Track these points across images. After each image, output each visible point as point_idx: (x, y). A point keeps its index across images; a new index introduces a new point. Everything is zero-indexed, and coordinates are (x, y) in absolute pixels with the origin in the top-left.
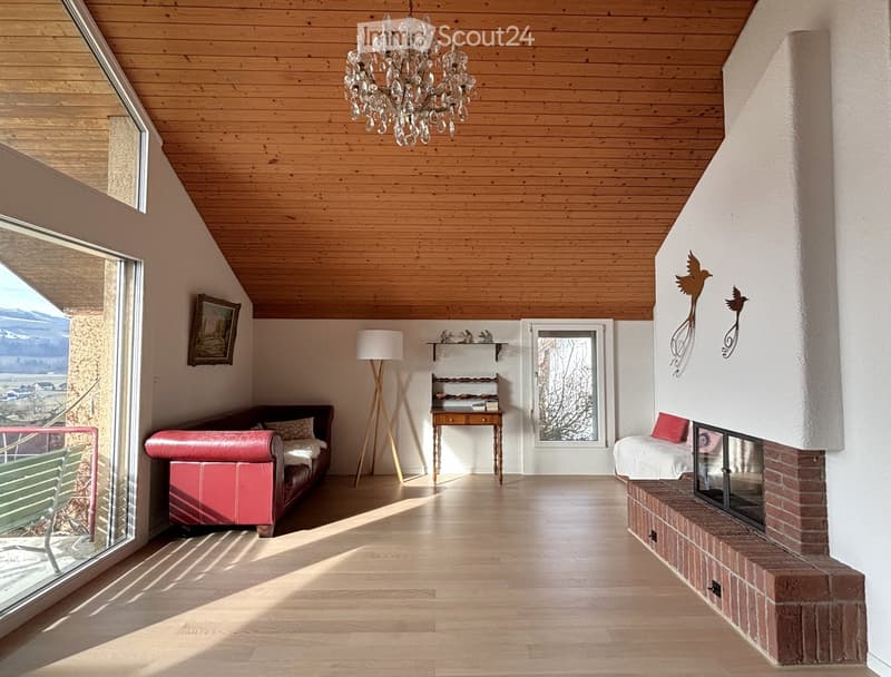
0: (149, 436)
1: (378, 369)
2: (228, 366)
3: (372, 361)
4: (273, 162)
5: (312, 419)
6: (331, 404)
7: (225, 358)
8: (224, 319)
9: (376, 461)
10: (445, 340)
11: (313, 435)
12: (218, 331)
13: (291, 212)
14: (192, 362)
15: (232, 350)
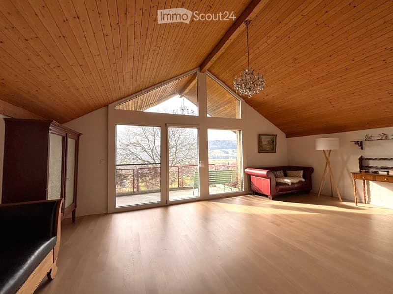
0: (246, 168)
1: (327, 154)
2: (274, 153)
3: (324, 150)
4: (267, 95)
5: (302, 171)
6: (313, 167)
7: (273, 150)
8: (270, 140)
9: (333, 192)
10: (368, 139)
11: (302, 176)
12: (269, 143)
13: (280, 106)
14: (259, 152)
15: (275, 149)
